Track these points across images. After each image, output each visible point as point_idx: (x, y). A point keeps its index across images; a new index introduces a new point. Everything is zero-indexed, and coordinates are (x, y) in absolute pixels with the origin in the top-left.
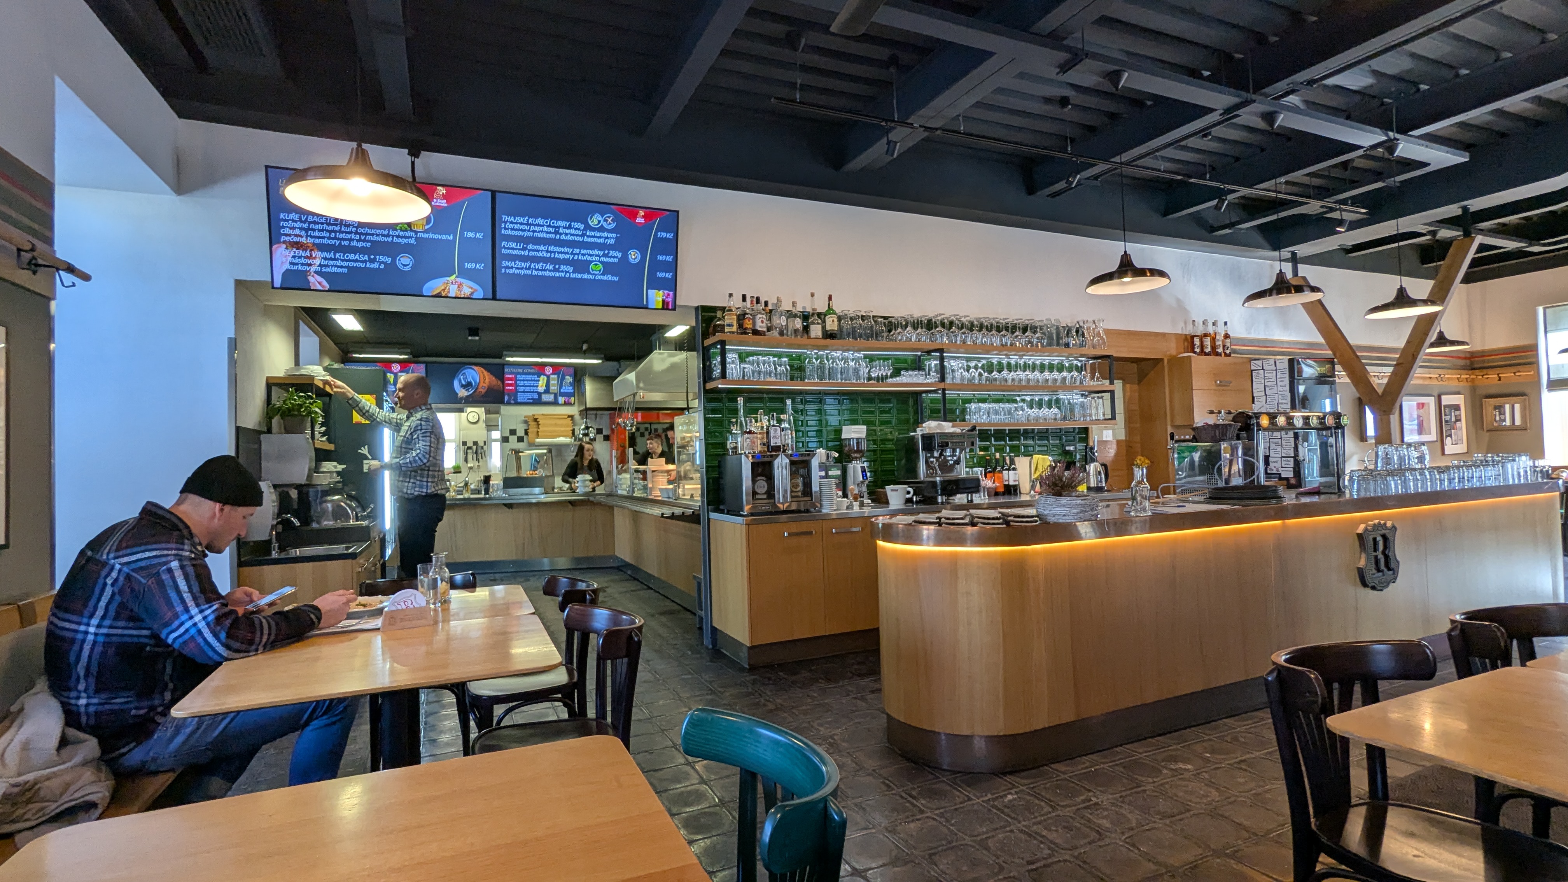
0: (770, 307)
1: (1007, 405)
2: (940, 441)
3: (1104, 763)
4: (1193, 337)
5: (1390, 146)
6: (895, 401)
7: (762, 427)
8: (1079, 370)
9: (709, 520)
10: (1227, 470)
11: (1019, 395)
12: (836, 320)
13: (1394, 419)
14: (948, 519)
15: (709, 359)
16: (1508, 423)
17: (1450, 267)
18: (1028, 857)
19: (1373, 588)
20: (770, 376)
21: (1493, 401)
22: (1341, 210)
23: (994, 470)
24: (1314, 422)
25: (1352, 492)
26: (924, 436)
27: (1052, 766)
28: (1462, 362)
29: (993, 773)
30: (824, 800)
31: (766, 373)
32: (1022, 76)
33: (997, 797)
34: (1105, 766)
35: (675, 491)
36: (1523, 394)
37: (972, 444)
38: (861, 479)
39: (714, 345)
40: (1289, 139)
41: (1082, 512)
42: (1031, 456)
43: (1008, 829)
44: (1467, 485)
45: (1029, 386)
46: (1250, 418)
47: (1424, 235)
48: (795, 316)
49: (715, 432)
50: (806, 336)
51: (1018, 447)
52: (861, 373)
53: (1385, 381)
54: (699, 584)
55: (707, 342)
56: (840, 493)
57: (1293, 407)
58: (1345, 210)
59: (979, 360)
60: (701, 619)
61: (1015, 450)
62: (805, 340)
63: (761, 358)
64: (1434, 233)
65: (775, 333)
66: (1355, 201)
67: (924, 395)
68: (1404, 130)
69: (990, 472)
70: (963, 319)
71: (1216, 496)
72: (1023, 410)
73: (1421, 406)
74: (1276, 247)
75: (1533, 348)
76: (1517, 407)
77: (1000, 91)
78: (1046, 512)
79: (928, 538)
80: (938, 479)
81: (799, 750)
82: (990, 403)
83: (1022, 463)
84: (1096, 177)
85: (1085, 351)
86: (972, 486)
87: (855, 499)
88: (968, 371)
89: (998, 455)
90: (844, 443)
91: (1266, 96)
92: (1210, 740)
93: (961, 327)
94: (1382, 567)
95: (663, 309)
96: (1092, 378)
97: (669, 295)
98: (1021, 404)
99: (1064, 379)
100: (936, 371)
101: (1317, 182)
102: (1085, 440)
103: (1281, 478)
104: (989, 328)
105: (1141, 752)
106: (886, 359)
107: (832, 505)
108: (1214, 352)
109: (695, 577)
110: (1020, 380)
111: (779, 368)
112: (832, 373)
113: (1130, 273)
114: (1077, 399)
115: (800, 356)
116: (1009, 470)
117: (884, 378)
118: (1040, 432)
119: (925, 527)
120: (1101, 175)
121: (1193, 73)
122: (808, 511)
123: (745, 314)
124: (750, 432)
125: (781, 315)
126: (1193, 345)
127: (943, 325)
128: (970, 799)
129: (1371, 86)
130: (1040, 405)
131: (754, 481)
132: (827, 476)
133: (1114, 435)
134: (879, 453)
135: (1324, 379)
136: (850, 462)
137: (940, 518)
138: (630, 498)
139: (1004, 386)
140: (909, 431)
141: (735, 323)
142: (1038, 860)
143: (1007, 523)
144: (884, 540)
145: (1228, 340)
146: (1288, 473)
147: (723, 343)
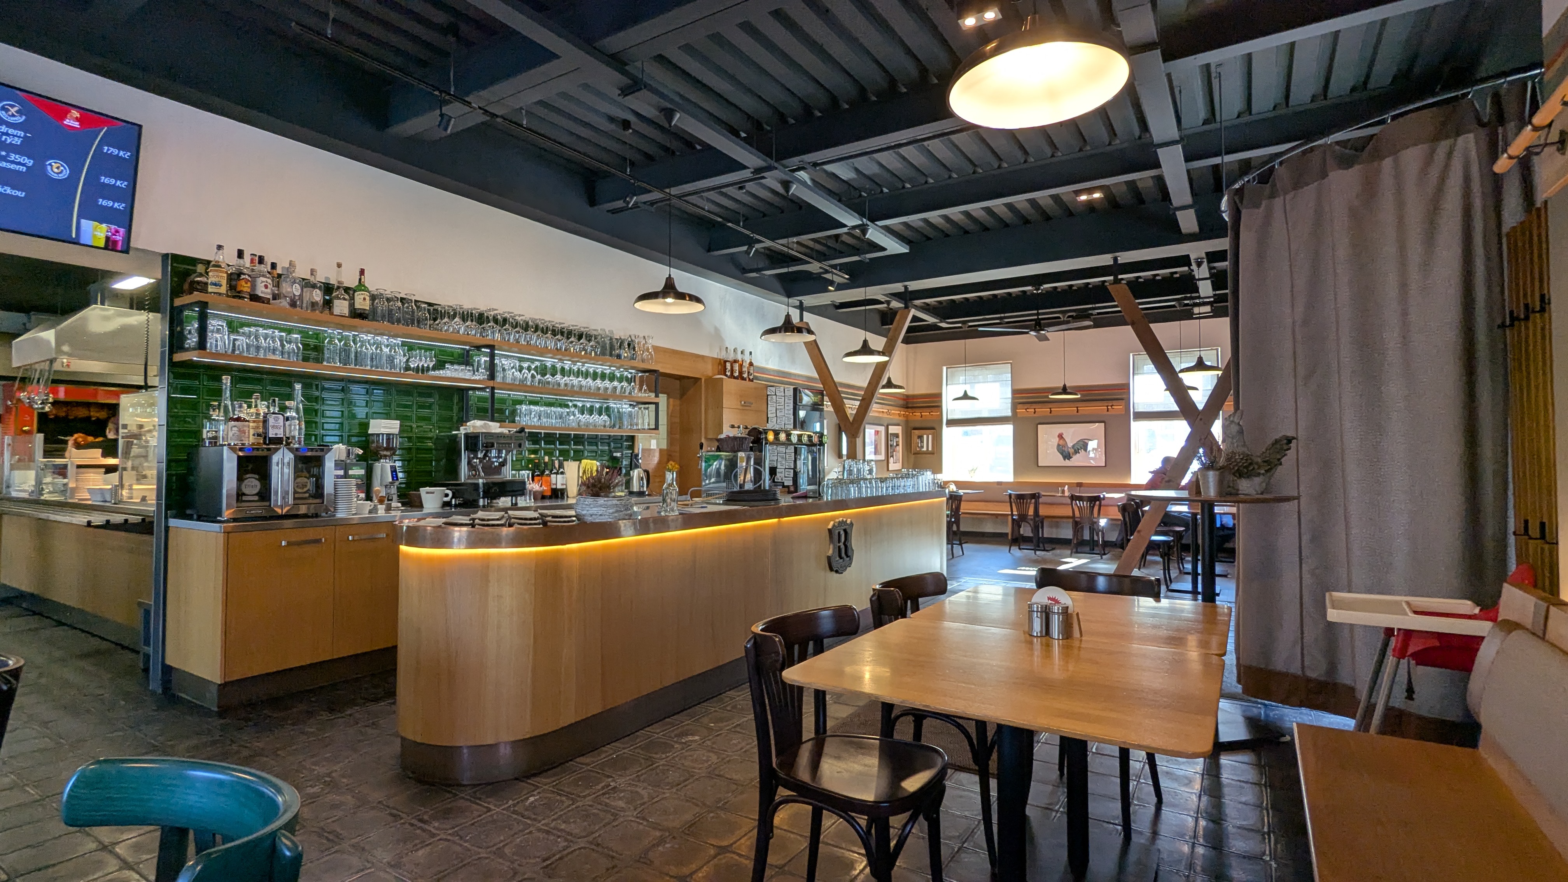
0: (279, 270)
1: (559, 409)
2: (484, 441)
3: (624, 748)
4: (725, 362)
5: (863, 229)
6: (437, 397)
7: (258, 414)
8: (629, 380)
9: (167, 528)
10: (742, 478)
11: (571, 401)
12: (368, 298)
13: (859, 441)
14: (483, 520)
15: (181, 323)
16: (925, 449)
17: (896, 330)
18: (544, 854)
19: (837, 572)
20: (274, 353)
21: (916, 431)
22: (833, 273)
23: (542, 473)
24: (805, 439)
25: (828, 497)
26: (467, 436)
27: (578, 760)
28: (901, 402)
29: (516, 779)
30: (273, 835)
31: (268, 349)
32: (586, 86)
33: (518, 803)
34: (625, 751)
35: (115, 491)
36: (933, 428)
37: (520, 446)
38: (390, 480)
39: (189, 306)
40: (801, 208)
41: (617, 511)
42: (580, 461)
43: (527, 831)
44: (897, 492)
45: (581, 392)
46: (760, 433)
47: (882, 303)
48: (314, 286)
49: (185, 417)
50: (327, 311)
51: (568, 451)
52: (397, 361)
53: (854, 412)
54: (147, 613)
55: (178, 302)
56: (363, 495)
57: (795, 427)
58: (836, 274)
59: (533, 361)
60: (147, 657)
61: (565, 454)
62: (326, 316)
63: (261, 330)
64: (888, 303)
65: (284, 303)
66: (843, 268)
67: (471, 392)
68: (873, 220)
69: (538, 475)
70: (517, 318)
71: (732, 498)
72: (574, 415)
73: (877, 433)
74: (789, 296)
75: (939, 396)
76: (930, 436)
77: (564, 95)
78: (584, 512)
79: (459, 540)
80: (481, 481)
81: (247, 786)
82: (542, 406)
83: (571, 467)
84: (652, 203)
85: (634, 363)
86: (515, 489)
87: (381, 501)
88: (520, 371)
89: (547, 459)
90: (371, 438)
91: (785, 167)
92: (715, 711)
93: (516, 325)
94: (843, 555)
95: (106, 248)
96: (640, 390)
97: (117, 231)
98: (572, 409)
99: (615, 388)
100: (485, 368)
101: (818, 247)
102: (631, 447)
103: (784, 486)
104: (545, 331)
105: (657, 732)
106: (428, 349)
107: (349, 508)
108: (741, 377)
109: (140, 604)
110: (573, 386)
111: (287, 346)
112: (359, 358)
113: (672, 294)
114: (626, 408)
115: (317, 334)
116: (557, 473)
117: (424, 370)
118: (590, 437)
119: (457, 529)
120: (656, 203)
121: (734, 132)
122: (317, 516)
123: (239, 274)
124: (238, 419)
125: (294, 282)
126: (725, 369)
127: (496, 321)
128: (489, 810)
129: (854, 179)
130: (591, 411)
131: (240, 479)
132: (346, 476)
133: (658, 444)
134: (414, 451)
135: (816, 407)
136: (378, 460)
137: (474, 520)
138: (35, 502)
139: (556, 390)
140: (451, 429)
141: (224, 282)
142: (554, 855)
143: (545, 524)
144: (409, 544)
145: (752, 368)
146: (789, 482)
147: (204, 305)
